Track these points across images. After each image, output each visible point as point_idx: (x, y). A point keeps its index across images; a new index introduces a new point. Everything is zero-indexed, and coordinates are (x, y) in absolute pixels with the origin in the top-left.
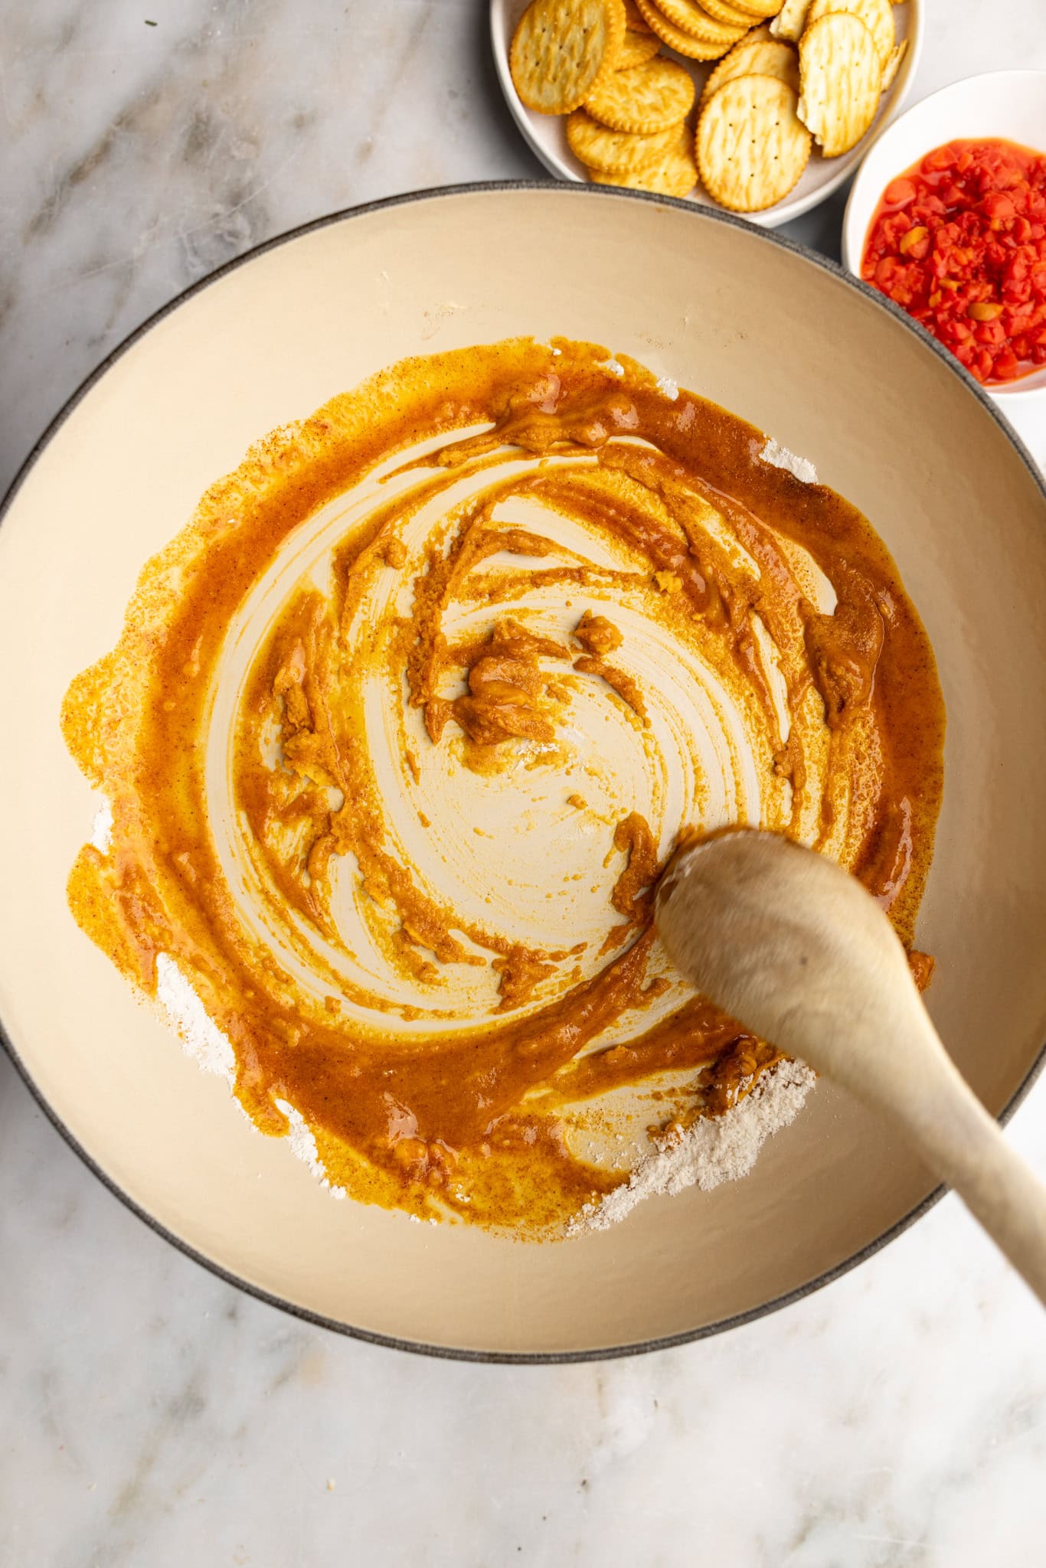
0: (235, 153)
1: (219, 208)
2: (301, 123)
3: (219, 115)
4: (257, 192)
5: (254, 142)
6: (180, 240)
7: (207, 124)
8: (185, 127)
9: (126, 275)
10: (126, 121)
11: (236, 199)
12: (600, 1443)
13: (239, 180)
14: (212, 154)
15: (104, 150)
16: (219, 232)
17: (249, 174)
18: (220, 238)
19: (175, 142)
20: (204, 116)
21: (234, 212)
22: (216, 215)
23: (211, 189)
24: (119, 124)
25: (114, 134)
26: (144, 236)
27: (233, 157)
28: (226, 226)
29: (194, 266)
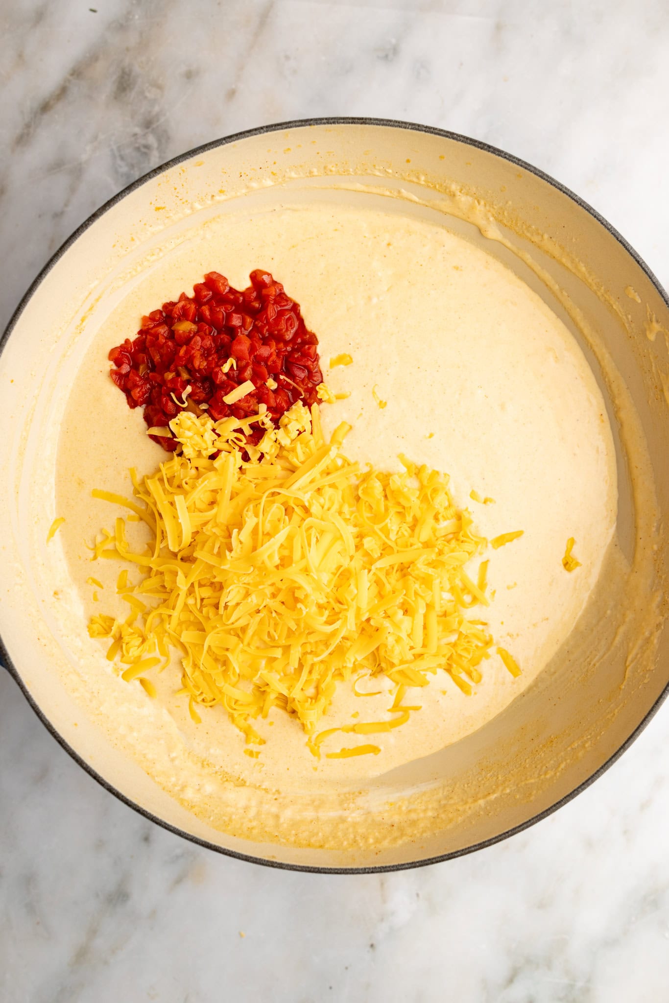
0: (148, 94)
1: (137, 130)
2: (189, 76)
3: (137, 69)
4: (162, 119)
5: (160, 87)
6: (112, 150)
7: (129, 75)
8: (114, 77)
9: (78, 172)
10: (77, 73)
11: (148, 124)
12: (382, 920)
13: (150, 112)
14: (133, 95)
15: (63, 92)
16: (137, 145)
17: (156, 109)
18: (138, 149)
19: (108, 87)
20: (127, 70)
21: (147, 133)
22: (135, 135)
23: (132, 117)
24: (72, 75)
25: (69, 81)
26: (88, 148)
27: (146, 97)
28: (142, 141)
29: (121, 167)
